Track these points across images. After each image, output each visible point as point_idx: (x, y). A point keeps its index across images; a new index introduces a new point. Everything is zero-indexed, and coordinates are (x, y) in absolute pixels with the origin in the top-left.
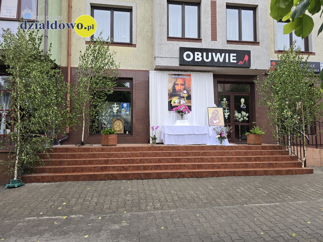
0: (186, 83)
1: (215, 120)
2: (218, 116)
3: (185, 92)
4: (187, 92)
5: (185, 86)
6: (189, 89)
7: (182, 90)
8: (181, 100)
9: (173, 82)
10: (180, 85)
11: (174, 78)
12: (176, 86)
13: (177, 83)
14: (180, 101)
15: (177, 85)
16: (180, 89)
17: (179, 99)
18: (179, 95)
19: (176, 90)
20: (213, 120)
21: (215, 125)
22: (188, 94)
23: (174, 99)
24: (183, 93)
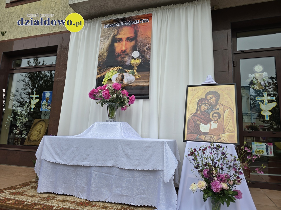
0: (139, 34)
1: (207, 121)
2: (218, 109)
3: (136, 54)
4: (141, 54)
5: (136, 42)
6: (146, 46)
7: (128, 51)
8: (125, 74)
9: (111, 38)
10: (124, 40)
11: (114, 28)
12: (116, 44)
13: (118, 37)
14: (123, 76)
15: (119, 41)
16: (124, 49)
17: (120, 71)
18: (122, 63)
19: (116, 52)
20: (199, 123)
21: (203, 137)
22: (141, 59)
23: (109, 72)
24: (130, 57)
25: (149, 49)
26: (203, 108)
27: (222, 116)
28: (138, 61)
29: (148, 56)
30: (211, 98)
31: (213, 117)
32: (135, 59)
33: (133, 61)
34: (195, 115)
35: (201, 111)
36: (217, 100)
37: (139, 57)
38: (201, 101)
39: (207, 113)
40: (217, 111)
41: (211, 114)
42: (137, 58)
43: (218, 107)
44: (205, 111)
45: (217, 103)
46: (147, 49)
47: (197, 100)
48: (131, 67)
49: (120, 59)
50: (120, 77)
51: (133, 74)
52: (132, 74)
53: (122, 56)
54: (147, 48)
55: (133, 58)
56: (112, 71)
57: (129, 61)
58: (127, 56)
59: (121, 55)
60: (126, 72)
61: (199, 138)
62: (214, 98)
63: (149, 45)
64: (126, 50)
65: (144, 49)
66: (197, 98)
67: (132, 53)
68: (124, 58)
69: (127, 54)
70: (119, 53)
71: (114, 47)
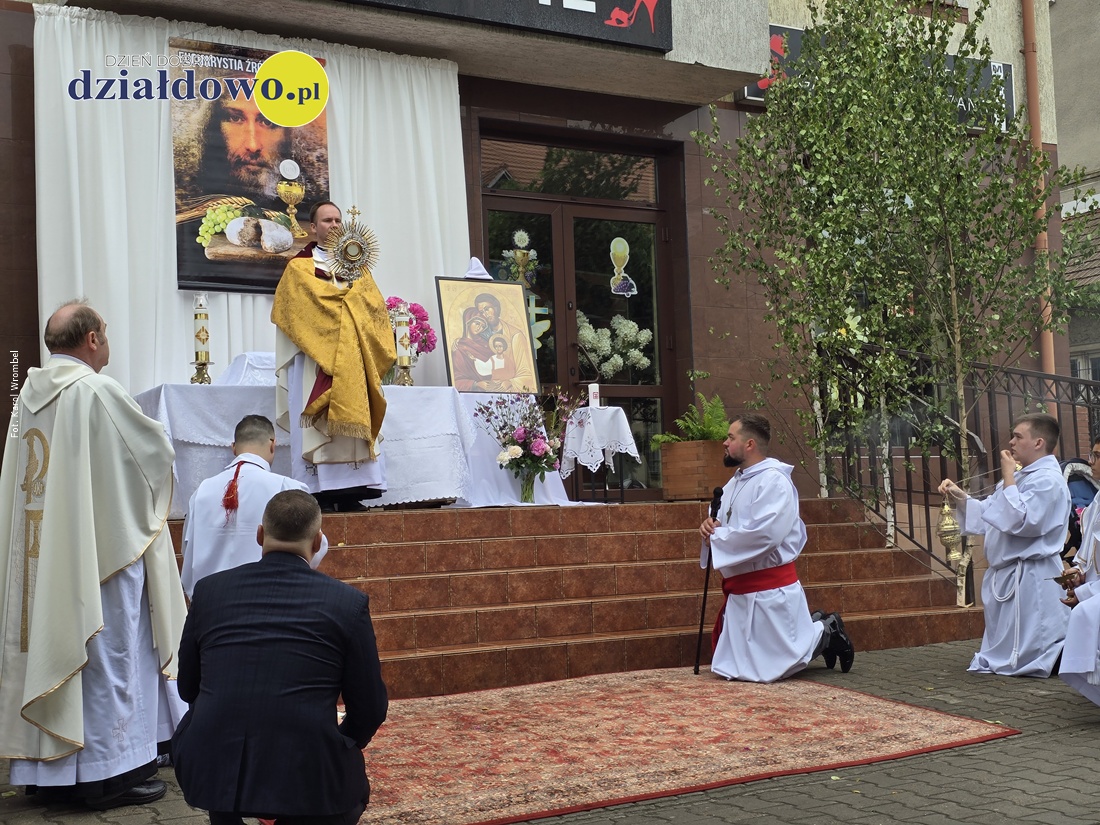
1: (486, 355)
2: (501, 332)
5: (288, 132)
6: (314, 150)
10: (251, 118)
11: (213, 71)
13: (232, 104)
18: (252, 189)
19: (232, 152)
20: (472, 357)
21: (484, 385)
22: (306, 185)
23: (214, 210)
24: (273, 173)
25: (323, 160)
26: (476, 328)
27: (509, 344)
28: (298, 191)
29: (321, 182)
30: (486, 309)
31: (495, 346)
32: (290, 182)
33: (283, 188)
34: (462, 341)
35: (472, 334)
36: (497, 314)
37: (299, 179)
38: (469, 314)
39: (482, 338)
40: (501, 336)
41: (491, 341)
42: (294, 181)
43: (500, 327)
44: (479, 334)
45: (497, 322)
46: (319, 159)
47: (461, 311)
48: (279, 204)
49: (244, 174)
50: (251, 230)
51: (287, 224)
52: (286, 226)
53: (250, 167)
54: (318, 157)
55: (284, 179)
56: (224, 207)
57: (273, 185)
58: (264, 169)
59: (246, 163)
60: (265, 217)
61: (477, 387)
62: (490, 309)
63: (323, 151)
64: (259, 151)
65: (311, 158)
66: (461, 306)
67: (279, 165)
68: (255, 173)
69: (264, 165)
70: (239, 156)
71: (223, 134)
